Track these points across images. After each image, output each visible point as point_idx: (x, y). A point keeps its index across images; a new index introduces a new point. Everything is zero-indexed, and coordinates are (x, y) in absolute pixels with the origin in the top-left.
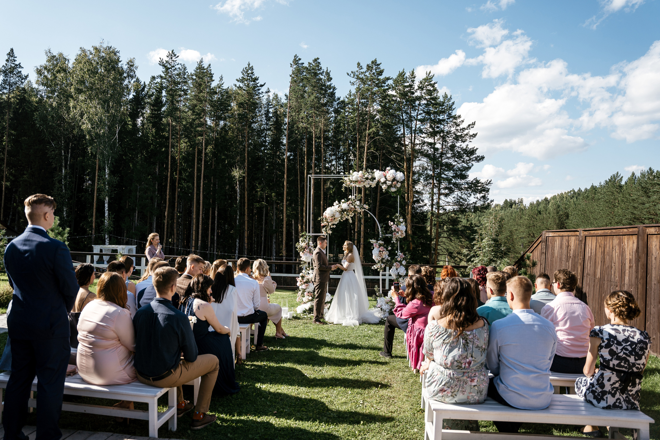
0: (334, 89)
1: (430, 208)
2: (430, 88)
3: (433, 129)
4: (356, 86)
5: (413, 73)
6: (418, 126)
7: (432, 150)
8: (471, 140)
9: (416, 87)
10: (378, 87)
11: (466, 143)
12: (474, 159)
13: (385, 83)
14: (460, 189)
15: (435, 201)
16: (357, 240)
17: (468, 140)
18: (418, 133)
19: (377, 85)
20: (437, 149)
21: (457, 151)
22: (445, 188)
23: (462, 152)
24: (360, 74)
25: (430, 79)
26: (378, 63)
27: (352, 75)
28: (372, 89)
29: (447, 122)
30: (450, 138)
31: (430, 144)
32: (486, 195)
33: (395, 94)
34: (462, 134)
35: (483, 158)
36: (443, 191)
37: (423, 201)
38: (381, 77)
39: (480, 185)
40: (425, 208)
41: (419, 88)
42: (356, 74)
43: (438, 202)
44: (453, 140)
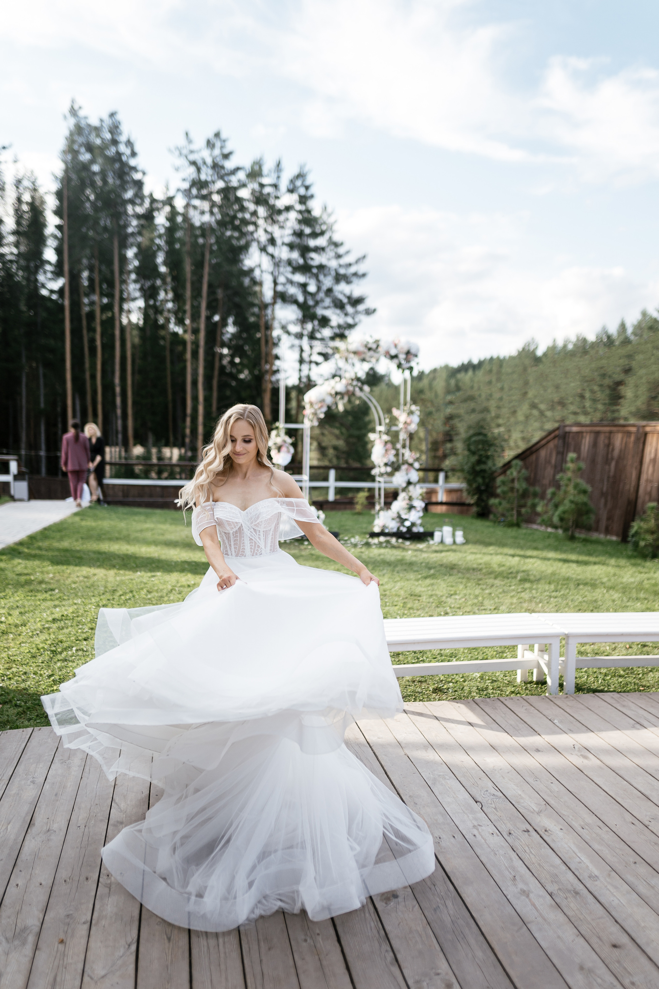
0: (144, 172)
2: (302, 191)
7: (303, 294)
8: (358, 282)
9: (284, 189)
12: (363, 311)
13: (234, 176)
17: (355, 282)
20: (311, 294)
21: (338, 298)
22: (320, 354)
23: (346, 301)
24: (189, 153)
25: (305, 176)
26: (223, 136)
27: (177, 153)
29: (326, 250)
30: (329, 278)
31: (300, 285)
34: (347, 273)
36: (315, 358)
41: (288, 190)
42: (185, 152)
43: (309, 374)
44: (333, 281)
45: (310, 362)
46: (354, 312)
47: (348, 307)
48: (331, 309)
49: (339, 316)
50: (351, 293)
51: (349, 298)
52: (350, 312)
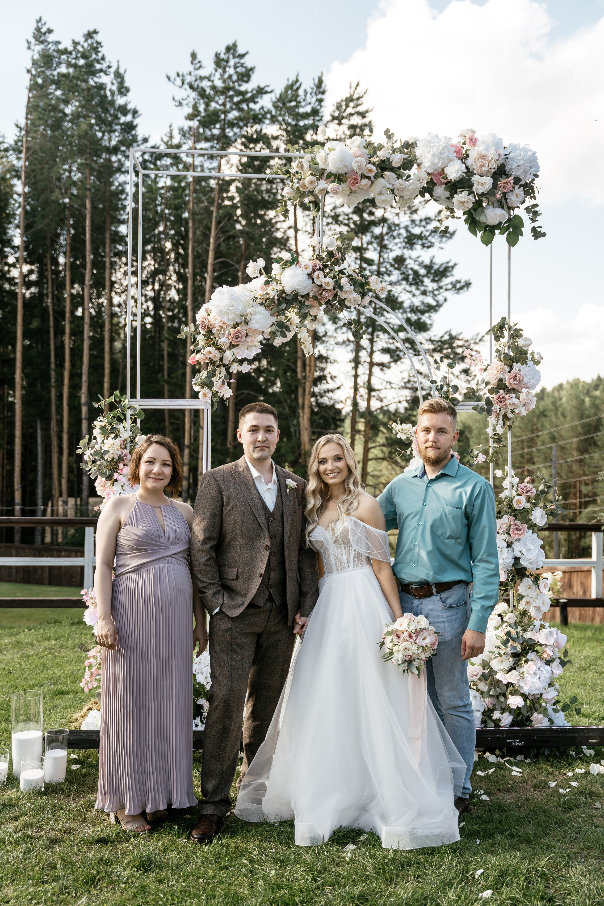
0: (135, 112)
1: (352, 396)
2: (356, 120)
3: (361, 217)
4: (187, 110)
5: (320, 81)
7: (358, 262)
8: (442, 245)
9: (327, 117)
10: (241, 110)
11: (431, 252)
12: (450, 286)
13: (255, 103)
14: (417, 353)
15: (362, 380)
16: (189, 464)
17: (437, 244)
19: (237, 106)
20: (370, 262)
21: (412, 269)
22: (385, 351)
23: (423, 272)
24: (196, 80)
25: (358, 99)
26: (241, 50)
27: (179, 82)
28: (225, 112)
30: (397, 240)
31: (356, 249)
32: (472, 368)
34: (422, 232)
35: (468, 284)
36: (379, 357)
37: (333, 378)
38: (248, 87)
39: (460, 343)
41: (334, 118)
42: (188, 79)
43: (369, 381)
44: (404, 244)
45: (372, 364)
46: (435, 288)
47: (427, 281)
48: (401, 284)
49: (414, 295)
50: (431, 261)
51: (429, 268)
52: (430, 289)
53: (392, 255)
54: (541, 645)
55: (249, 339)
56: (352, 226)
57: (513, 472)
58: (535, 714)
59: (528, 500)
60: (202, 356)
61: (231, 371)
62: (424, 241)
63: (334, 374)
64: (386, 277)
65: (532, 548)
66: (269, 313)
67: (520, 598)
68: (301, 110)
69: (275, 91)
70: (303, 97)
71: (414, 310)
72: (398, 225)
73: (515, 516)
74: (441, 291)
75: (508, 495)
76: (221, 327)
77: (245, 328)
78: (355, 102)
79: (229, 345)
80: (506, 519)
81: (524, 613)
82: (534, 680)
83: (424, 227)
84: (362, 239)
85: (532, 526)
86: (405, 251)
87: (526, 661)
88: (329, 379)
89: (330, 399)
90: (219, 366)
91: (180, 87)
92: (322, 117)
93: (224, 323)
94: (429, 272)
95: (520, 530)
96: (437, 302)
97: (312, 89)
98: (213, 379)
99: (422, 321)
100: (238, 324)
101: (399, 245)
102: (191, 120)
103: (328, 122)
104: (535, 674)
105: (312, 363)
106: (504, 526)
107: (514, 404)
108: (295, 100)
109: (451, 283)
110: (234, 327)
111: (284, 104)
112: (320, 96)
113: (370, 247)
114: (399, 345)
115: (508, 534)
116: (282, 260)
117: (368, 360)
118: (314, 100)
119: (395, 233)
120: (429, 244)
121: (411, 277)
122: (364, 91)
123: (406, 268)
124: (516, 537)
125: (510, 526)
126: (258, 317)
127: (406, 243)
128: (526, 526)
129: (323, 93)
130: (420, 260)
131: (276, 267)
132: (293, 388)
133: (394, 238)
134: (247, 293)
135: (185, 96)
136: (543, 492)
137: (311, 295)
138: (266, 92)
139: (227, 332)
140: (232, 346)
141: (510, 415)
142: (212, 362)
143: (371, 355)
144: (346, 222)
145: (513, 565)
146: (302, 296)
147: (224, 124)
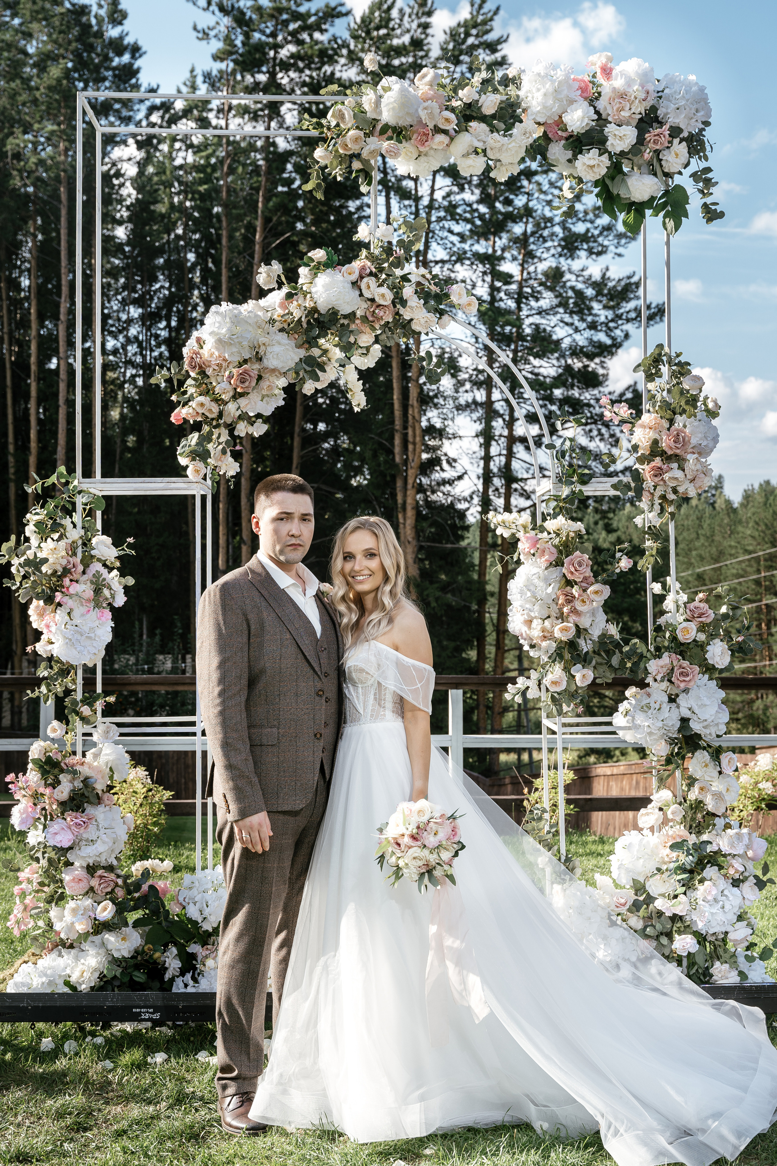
0: (136, 50)
1: (481, 488)
3: (492, 207)
4: (217, 45)
6: (438, 195)
7: (488, 278)
8: (620, 250)
9: (435, 52)
10: (300, 43)
12: (633, 315)
15: (497, 464)
17: (612, 248)
18: (440, 219)
19: (295, 37)
20: (507, 278)
21: (573, 288)
23: (590, 292)
28: (276, 47)
29: (539, 184)
30: (549, 244)
31: (483, 258)
33: (359, 78)
34: (588, 230)
37: (451, 462)
40: (463, 488)
43: (508, 464)
44: (559, 249)
45: (512, 440)
46: (610, 318)
47: (596, 306)
48: (557, 313)
49: (577, 330)
50: (603, 276)
51: (599, 286)
52: (602, 319)
53: (542, 267)
54: (725, 856)
55: (264, 384)
56: (478, 222)
57: (678, 585)
58: (717, 964)
59: (702, 628)
60: (191, 411)
61: (236, 433)
62: (591, 244)
63: (452, 454)
64: (533, 303)
65: (708, 703)
66: (293, 343)
67: (691, 782)
68: (396, 42)
69: (354, 12)
70: (398, 21)
71: (576, 352)
72: (550, 220)
73: (682, 654)
74: (620, 322)
75: (671, 621)
76: (219, 365)
77: (256, 366)
78: (480, 27)
79: (231, 393)
80: (666, 659)
81: (698, 805)
82: (714, 911)
83: (592, 222)
84: (494, 242)
85: (709, 669)
86: (562, 260)
87: (701, 881)
88: (445, 465)
89: (448, 494)
90: (217, 426)
91: (206, 9)
92: (429, 51)
93: (225, 360)
94: (599, 293)
95: (687, 675)
96: (613, 339)
97: (412, 8)
98: (210, 446)
99: (590, 369)
100: (245, 361)
101: (553, 251)
102: (222, 60)
103: (437, 59)
104: (716, 900)
105: (418, 439)
106: (665, 670)
107: (676, 479)
108: (386, 27)
109: (636, 309)
110: (240, 365)
111: (368, 33)
112: (423, 20)
113: (507, 255)
114: (554, 408)
115: (670, 681)
116: (313, 261)
117: (506, 433)
118: (414, 25)
119: (546, 233)
120: (600, 249)
121: (571, 301)
122: (494, 8)
123: (564, 286)
124: (682, 685)
125: (673, 669)
126: (277, 349)
127: (563, 248)
128: (697, 669)
129: (429, 14)
130: (586, 273)
131: (303, 271)
132: (388, 478)
133: (545, 241)
134: (260, 313)
135: (212, 24)
136: (725, 616)
137: (359, 313)
138: (340, 15)
139: (227, 373)
140: (237, 396)
141: (671, 497)
142: (207, 420)
143: (510, 424)
144: (468, 215)
145: (679, 731)
146: (345, 317)
147: (274, 66)
